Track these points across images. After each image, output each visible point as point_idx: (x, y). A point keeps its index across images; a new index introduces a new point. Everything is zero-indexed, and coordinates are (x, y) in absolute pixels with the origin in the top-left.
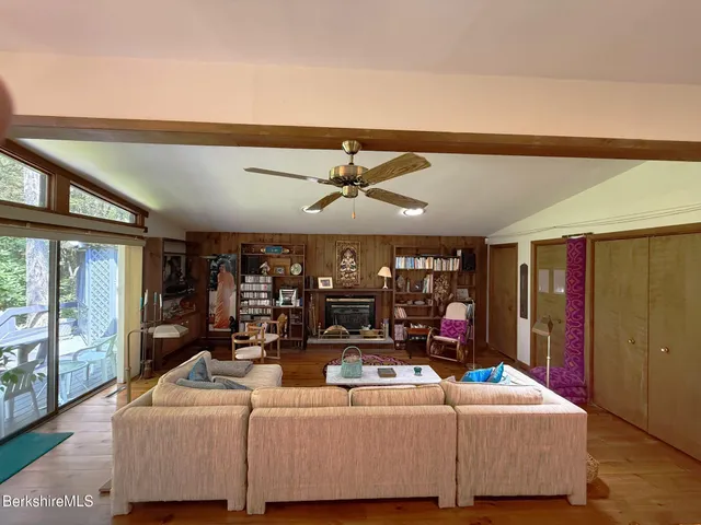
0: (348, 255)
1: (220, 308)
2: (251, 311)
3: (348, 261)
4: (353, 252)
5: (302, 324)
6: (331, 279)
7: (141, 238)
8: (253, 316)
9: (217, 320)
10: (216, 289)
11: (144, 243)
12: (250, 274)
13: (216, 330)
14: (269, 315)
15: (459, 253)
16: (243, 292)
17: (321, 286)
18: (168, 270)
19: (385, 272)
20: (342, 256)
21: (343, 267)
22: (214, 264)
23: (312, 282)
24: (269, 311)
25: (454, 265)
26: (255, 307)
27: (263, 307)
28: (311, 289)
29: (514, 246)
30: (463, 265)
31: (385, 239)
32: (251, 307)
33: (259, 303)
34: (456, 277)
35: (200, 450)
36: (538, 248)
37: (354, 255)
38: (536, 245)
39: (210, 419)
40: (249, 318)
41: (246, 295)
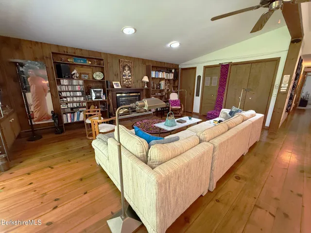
0: (127, 68)
1: (37, 106)
2: (70, 105)
3: (127, 72)
4: (129, 67)
5: (107, 110)
6: (119, 83)
8: (72, 109)
9: (36, 115)
12: (65, 78)
13: (37, 123)
14: (84, 107)
15: (173, 71)
16: (61, 92)
17: (115, 87)
19: (146, 79)
20: (124, 69)
21: (124, 76)
23: (109, 84)
24: (85, 104)
25: (171, 76)
26: (73, 102)
27: (79, 102)
28: (110, 88)
29: (195, 68)
30: (174, 76)
31: (144, 61)
32: (70, 103)
33: (75, 99)
34: (172, 82)
36: (207, 69)
37: (130, 69)
38: (205, 67)
40: (69, 110)
41: (64, 94)
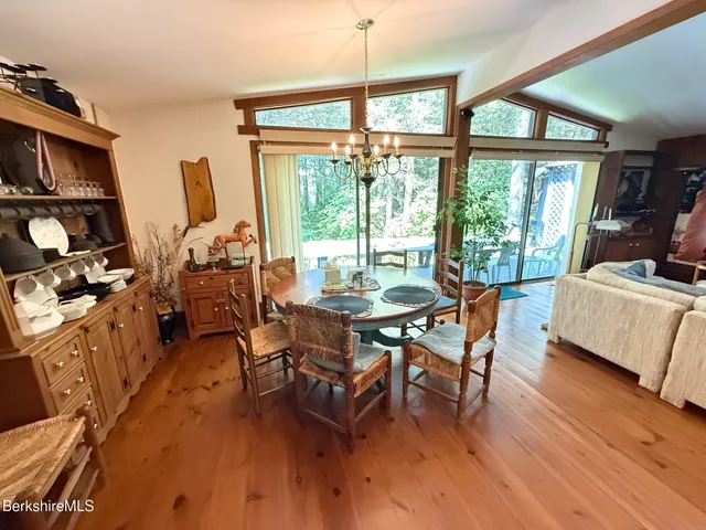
1: (691, 236)
7: (600, 153)
9: (682, 249)
10: (689, 211)
11: (603, 158)
18: (625, 187)
22: (695, 178)
35: (620, 324)
39: (637, 302)
